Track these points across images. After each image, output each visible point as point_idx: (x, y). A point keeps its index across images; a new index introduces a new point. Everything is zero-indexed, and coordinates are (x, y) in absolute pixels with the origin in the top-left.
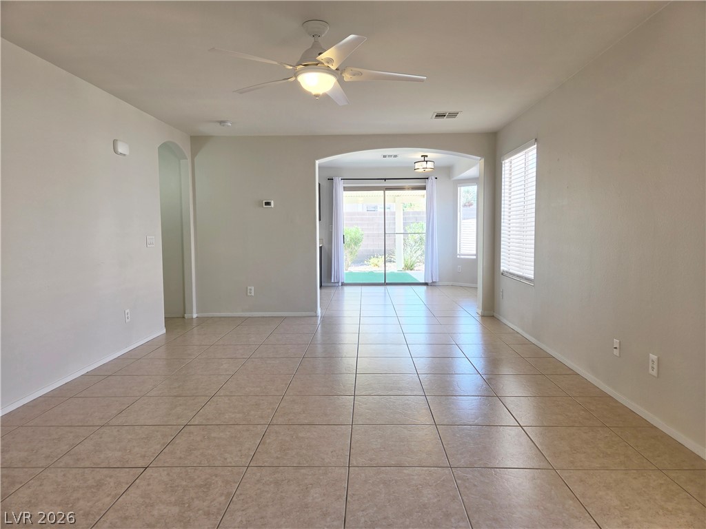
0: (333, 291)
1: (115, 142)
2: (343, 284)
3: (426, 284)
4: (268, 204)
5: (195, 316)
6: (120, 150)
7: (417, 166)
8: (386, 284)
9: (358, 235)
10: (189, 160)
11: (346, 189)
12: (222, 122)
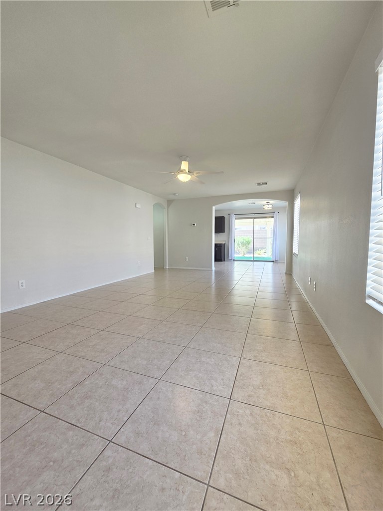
0: (229, 263)
1: (136, 204)
2: (234, 260)
3: (273, 261)
4: (194, 225)
5: (167, 268)
6: (137, 206)
7: (264, 207)
8: (254, 261)
9: (249, 240)
10: (167, 209)
11: (236, 219)
12: (174, 194)
